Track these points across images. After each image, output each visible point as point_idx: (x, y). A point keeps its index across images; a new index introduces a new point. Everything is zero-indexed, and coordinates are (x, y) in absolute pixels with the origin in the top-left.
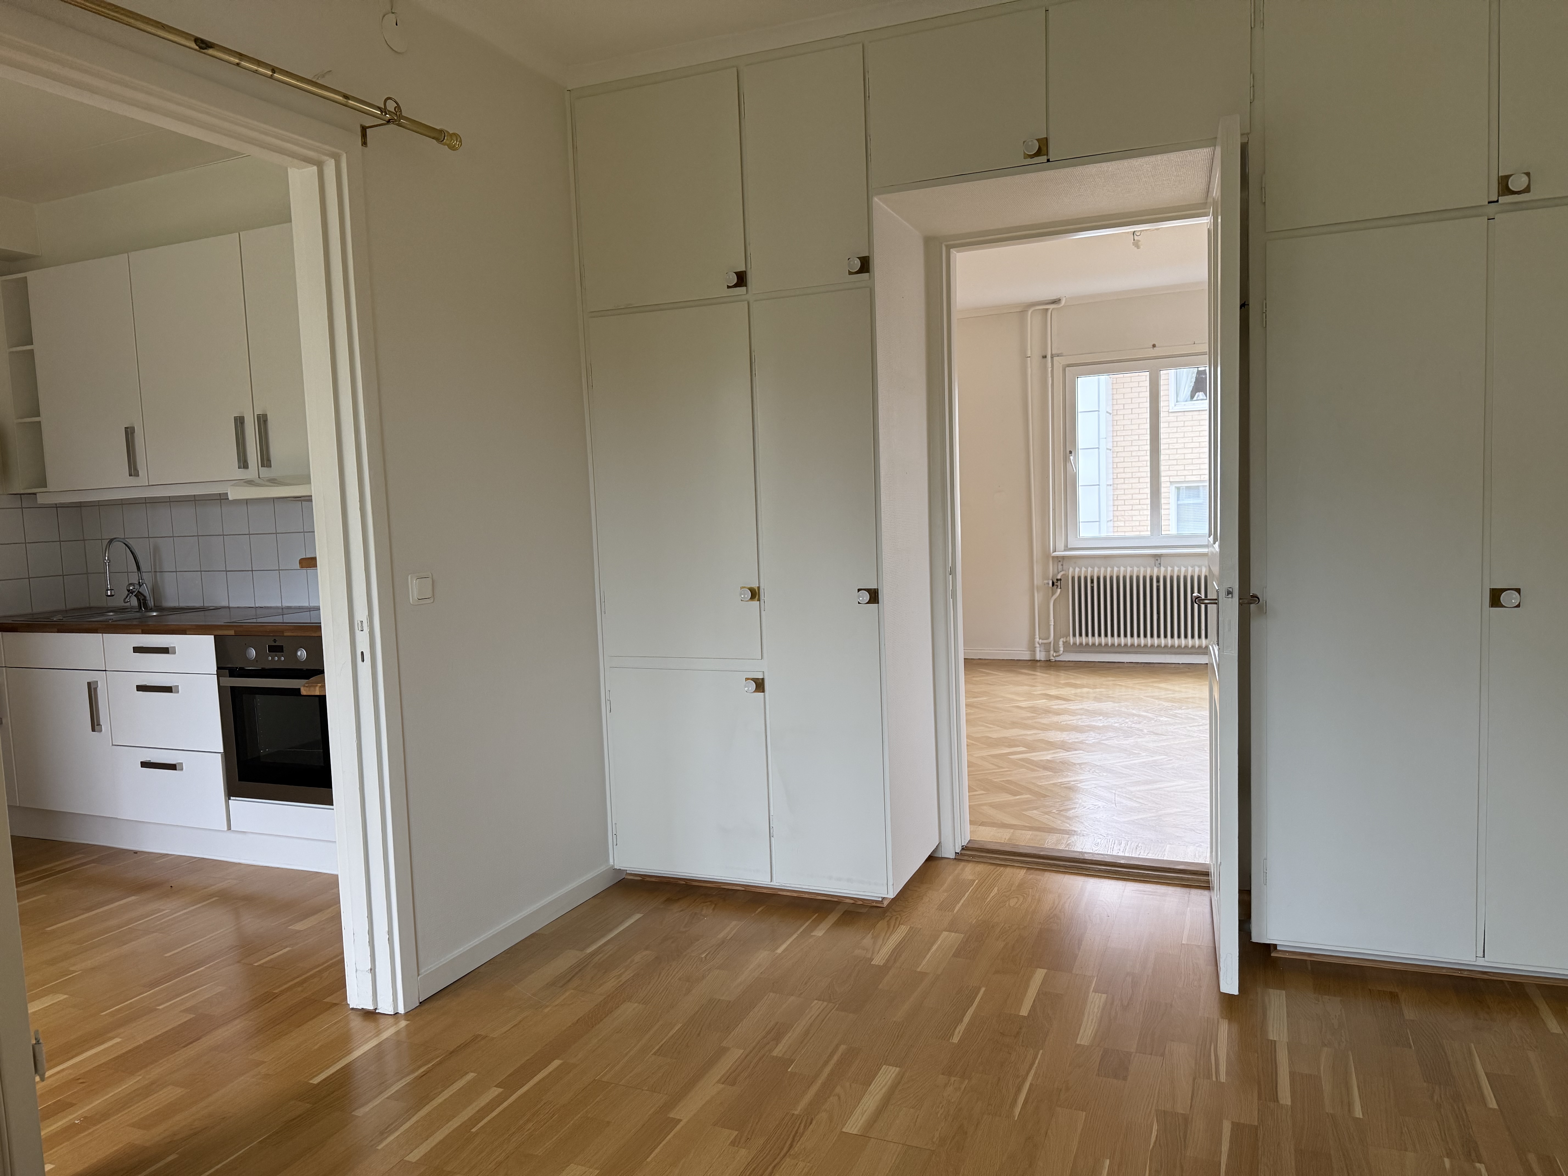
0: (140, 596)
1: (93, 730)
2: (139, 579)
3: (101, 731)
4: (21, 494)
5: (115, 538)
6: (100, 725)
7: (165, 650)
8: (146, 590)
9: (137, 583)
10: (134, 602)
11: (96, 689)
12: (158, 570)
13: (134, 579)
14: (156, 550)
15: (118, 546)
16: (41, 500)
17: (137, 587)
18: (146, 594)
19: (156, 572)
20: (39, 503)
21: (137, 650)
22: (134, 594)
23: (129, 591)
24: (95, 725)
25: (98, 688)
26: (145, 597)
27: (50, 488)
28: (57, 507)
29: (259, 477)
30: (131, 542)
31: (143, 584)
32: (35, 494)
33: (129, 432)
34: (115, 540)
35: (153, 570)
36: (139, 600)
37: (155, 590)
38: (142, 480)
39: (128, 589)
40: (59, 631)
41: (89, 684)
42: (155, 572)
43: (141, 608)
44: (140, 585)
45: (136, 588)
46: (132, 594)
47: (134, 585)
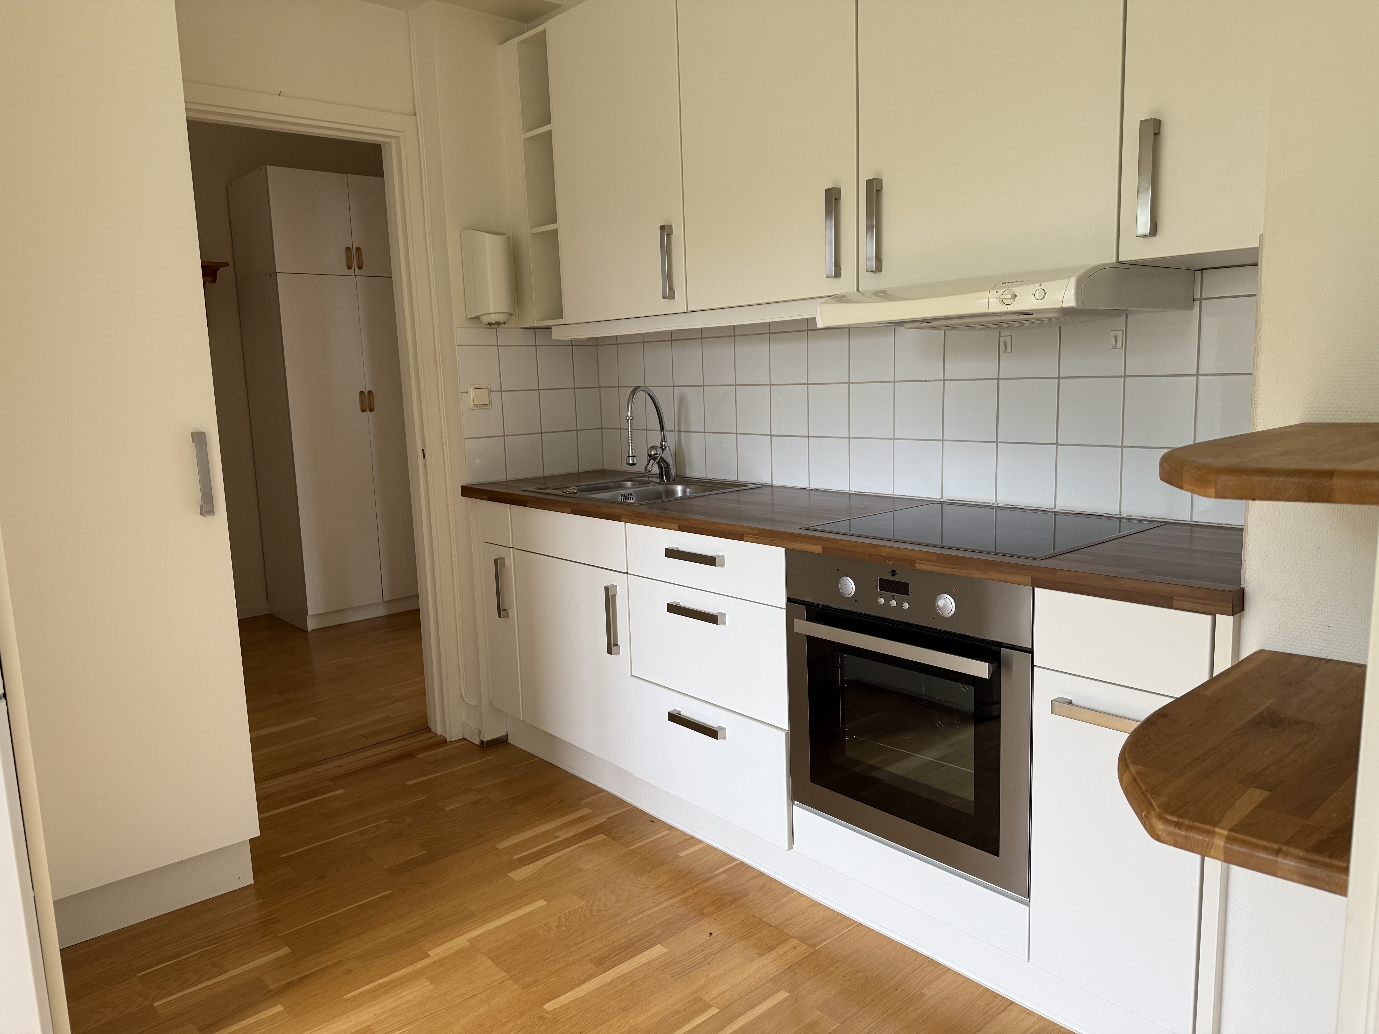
0: (663, 463)
1: (610, 652)
2: (662, 441)
3: (618, 653)
4: (535, 328)
5: (639, 387)
6: (617, 645)
7: (710, 561)
8: (667, 456)
9: (660, 446)
10: (656, 469)
11: (614, 596)
12: (682, 430)
13: (655, 439)
14: (682, 401)
15: (640, 395)
16: (557, 334)
17: (660, 451)
18: (670, 461)
19: (681, 431)
20: (554, 338)
21: (672, 553)
22: (657, 461)
23: (650, 456)
24: (612, 646)
25: (617, 595)
26: (668, 464)
27: (567, 319)
28: (572, 346)
29: (858, 290)
30: (657, 393)
31: (666, 448)
32: (549, 328)
33: (666, 231)
34: (638, 390)
35: (676, 429)
36: (660, 468)
37: (679, 455)
38: (679, 304)
39: (649, 453)
40: (574, 512)
41: (607, 589)
42: (679, 431)
43: (662, 478)
44: (663, 448)
45: (659, 454)
46: (655, 461)
47: (656, 449)
